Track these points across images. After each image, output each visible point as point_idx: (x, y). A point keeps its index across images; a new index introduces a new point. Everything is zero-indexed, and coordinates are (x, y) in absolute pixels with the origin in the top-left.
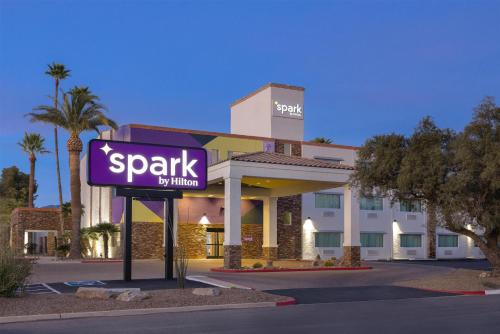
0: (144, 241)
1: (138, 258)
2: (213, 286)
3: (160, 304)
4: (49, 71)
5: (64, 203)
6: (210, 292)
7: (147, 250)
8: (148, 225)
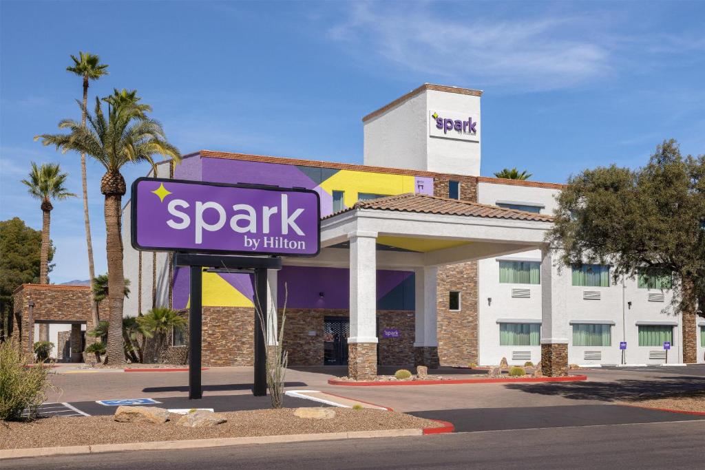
0: (224, 336)
1: (215, 364)
2: (325, 405)
3: (242, 431)
4: (73, 65)
5: (97, 276)
6: (320, 413)
7: (230, 351)
8: (230, 312)
